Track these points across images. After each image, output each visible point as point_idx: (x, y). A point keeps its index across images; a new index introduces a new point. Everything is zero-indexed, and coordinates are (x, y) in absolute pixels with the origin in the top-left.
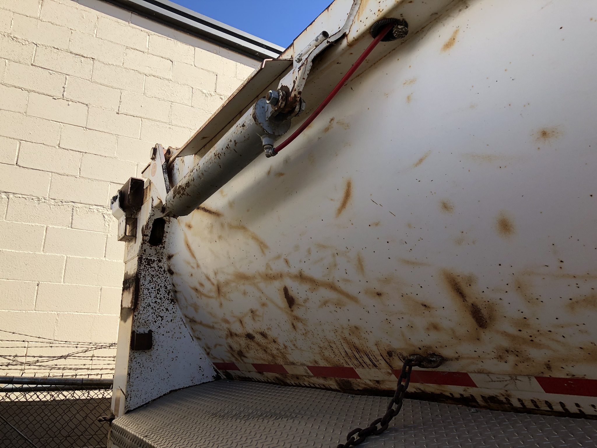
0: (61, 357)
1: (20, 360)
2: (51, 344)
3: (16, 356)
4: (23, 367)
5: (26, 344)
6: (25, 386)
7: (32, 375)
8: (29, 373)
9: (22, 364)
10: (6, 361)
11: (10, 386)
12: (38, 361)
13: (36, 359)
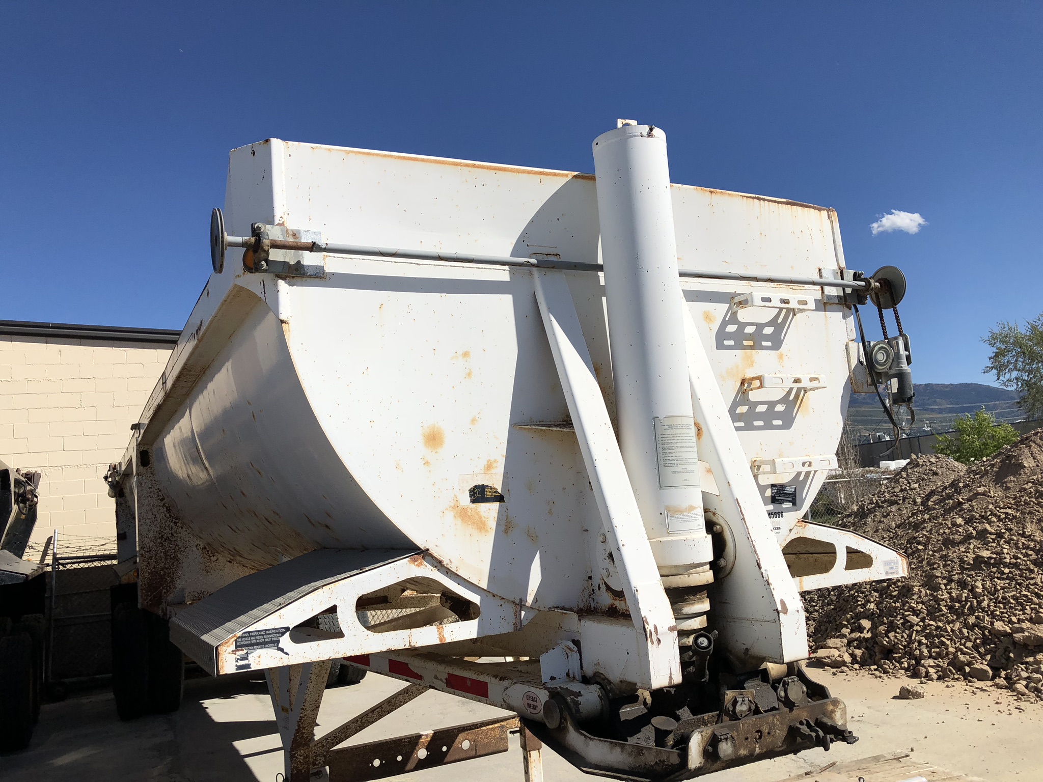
0: (103, 545)
1: (82, 548)
2: (96, 539)
3: (80, 547)
4: (84, 551)
5: (84, 541)
6: (86, 560)
7: (89, 555)
8: (87, 554)
9: (83, 550)
10: (76, 549)
11: (79, 560)
12: (91, 548)
13: (90, 547)
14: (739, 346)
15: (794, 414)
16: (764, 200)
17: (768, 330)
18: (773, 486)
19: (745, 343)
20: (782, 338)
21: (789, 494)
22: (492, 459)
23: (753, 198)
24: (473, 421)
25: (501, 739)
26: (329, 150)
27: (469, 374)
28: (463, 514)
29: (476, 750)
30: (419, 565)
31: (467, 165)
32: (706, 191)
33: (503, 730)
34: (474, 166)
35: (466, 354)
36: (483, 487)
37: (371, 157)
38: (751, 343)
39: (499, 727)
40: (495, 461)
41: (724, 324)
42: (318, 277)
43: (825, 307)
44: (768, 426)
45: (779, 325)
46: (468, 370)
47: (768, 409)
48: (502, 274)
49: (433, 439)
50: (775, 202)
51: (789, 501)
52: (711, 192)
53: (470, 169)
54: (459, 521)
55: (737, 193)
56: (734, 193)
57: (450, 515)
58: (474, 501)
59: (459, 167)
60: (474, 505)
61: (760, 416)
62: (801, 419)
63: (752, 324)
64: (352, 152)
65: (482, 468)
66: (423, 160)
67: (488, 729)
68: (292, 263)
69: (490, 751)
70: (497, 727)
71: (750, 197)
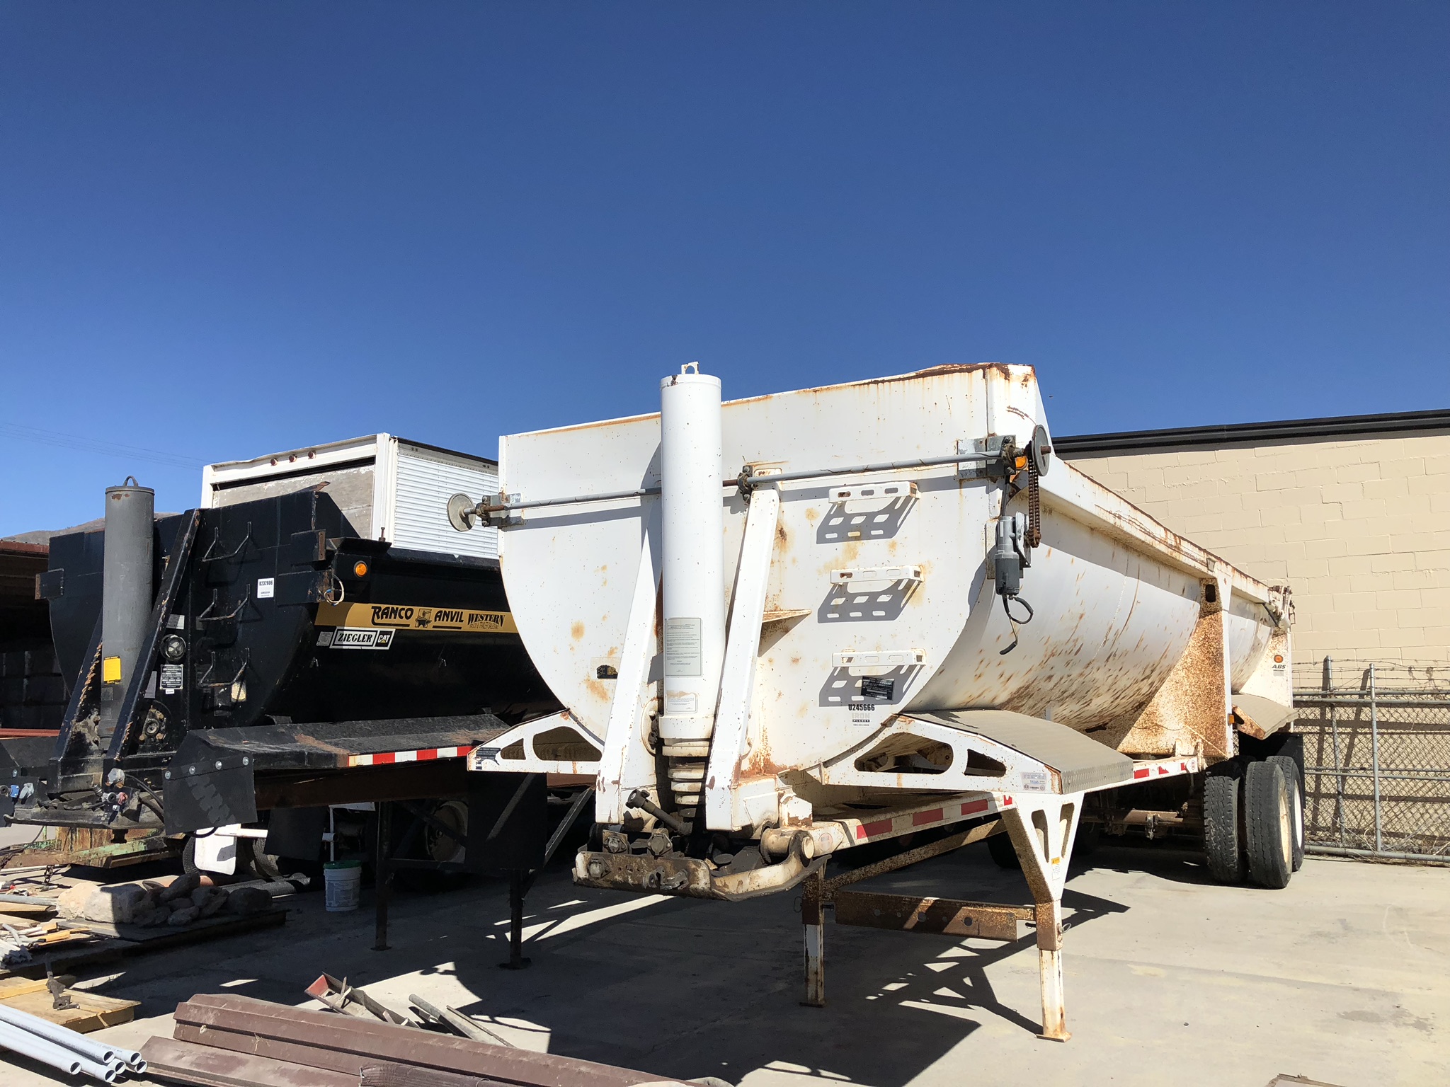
14: (843, 538)
15: (902, 605)
16: (883, 382)
17: (881, 519)
18: (864, 678)
19: (850, 534)
20: (898, 524)
21: (883, 687)
22: (614, 647)
23: (868, 384)
24: (604, 618)
25: (1008, 927)
26: (528, 435)
27: (605, 583)
28: (592, 686)
29: (979, 930)
30: (566, 719)
31: (606, 424)
32: (809, 392)
33: (1011, 919)
34: (610, 423)
35: (604, 568)
36: (606, 667)
37: (549, 434)
38: (858, 534)
39: (1007, 914)
40: (616, 648)
41: (829, 517)
42: (519, 524)
43: (961, 484)
44: (868, 617)
45: (895, 513)
46: (604, 580)
47: (868, 601)
48: (636, 502)
49: (578, 631)
50: (899, 379)
51: (884, 695)
52: (815, 391)
53: (607, 426)
54: (589, 691)
55: (847, 384)
56: (844, 384)
57: (584, 686)
58: (600, 677)
59: (601, 427)
60: (600, 680)
61: (858, 607)
62: (910, 610)
63: (861, 514)
64: (539, 433)
65: (607, 653)
66: (578, 428)
67: (993, 912)
68: (504, 517)
69: (994, 936)
70: (1005, 913)
71: (864, 384)
